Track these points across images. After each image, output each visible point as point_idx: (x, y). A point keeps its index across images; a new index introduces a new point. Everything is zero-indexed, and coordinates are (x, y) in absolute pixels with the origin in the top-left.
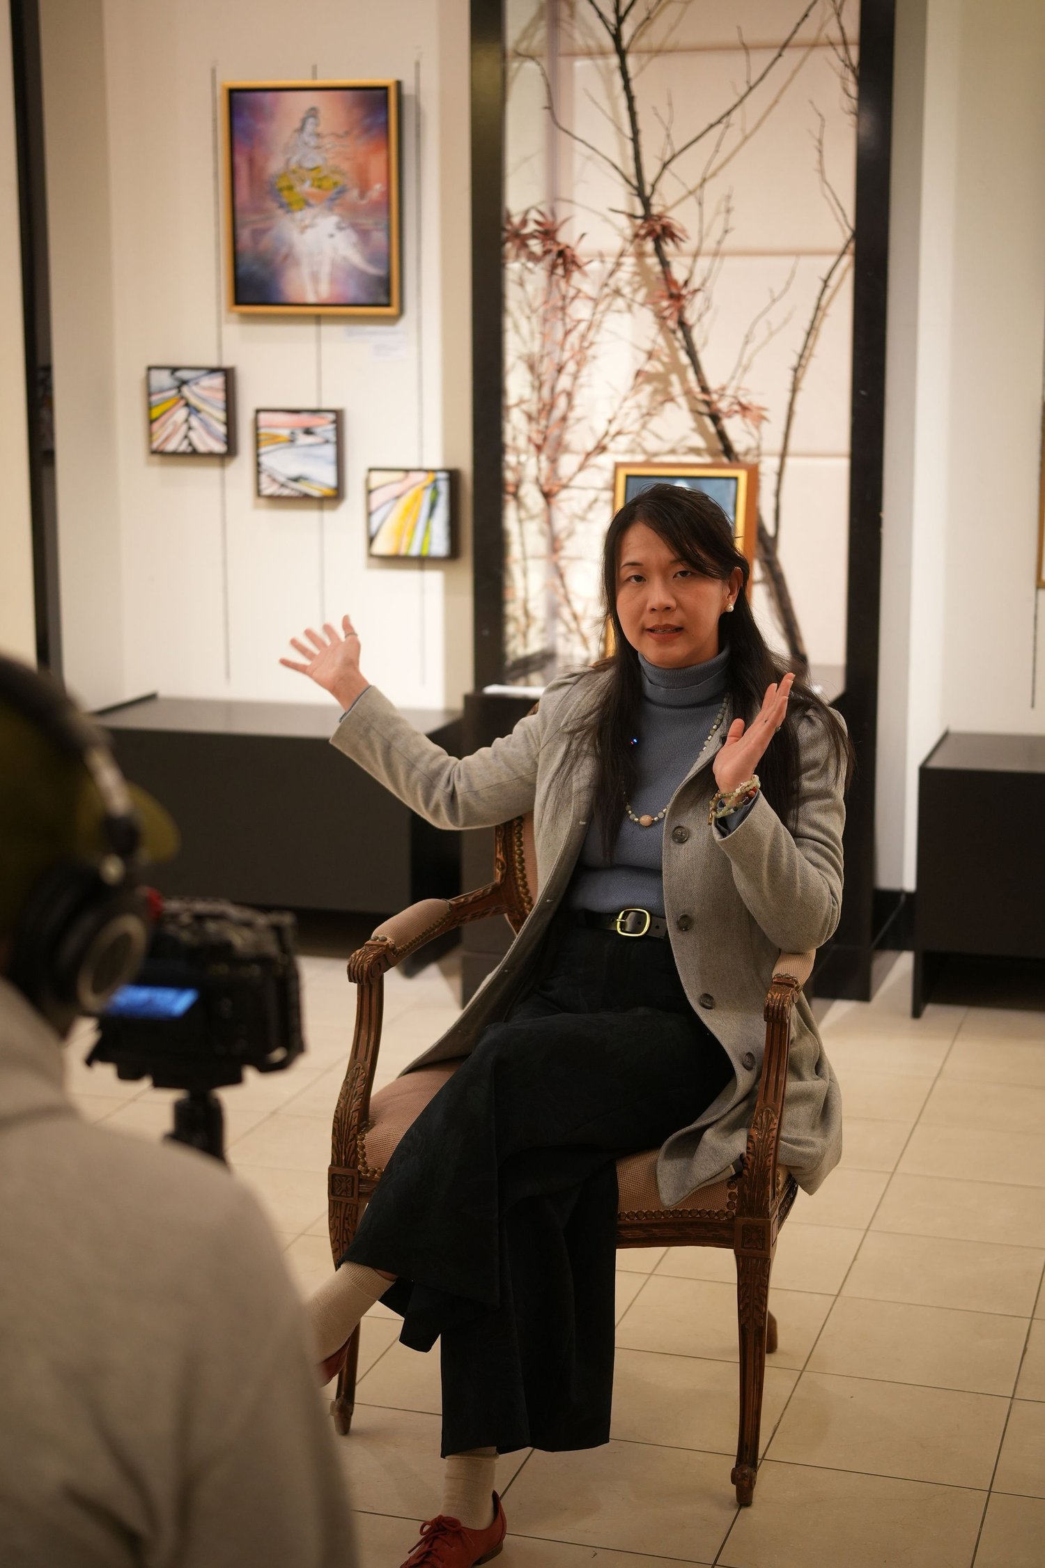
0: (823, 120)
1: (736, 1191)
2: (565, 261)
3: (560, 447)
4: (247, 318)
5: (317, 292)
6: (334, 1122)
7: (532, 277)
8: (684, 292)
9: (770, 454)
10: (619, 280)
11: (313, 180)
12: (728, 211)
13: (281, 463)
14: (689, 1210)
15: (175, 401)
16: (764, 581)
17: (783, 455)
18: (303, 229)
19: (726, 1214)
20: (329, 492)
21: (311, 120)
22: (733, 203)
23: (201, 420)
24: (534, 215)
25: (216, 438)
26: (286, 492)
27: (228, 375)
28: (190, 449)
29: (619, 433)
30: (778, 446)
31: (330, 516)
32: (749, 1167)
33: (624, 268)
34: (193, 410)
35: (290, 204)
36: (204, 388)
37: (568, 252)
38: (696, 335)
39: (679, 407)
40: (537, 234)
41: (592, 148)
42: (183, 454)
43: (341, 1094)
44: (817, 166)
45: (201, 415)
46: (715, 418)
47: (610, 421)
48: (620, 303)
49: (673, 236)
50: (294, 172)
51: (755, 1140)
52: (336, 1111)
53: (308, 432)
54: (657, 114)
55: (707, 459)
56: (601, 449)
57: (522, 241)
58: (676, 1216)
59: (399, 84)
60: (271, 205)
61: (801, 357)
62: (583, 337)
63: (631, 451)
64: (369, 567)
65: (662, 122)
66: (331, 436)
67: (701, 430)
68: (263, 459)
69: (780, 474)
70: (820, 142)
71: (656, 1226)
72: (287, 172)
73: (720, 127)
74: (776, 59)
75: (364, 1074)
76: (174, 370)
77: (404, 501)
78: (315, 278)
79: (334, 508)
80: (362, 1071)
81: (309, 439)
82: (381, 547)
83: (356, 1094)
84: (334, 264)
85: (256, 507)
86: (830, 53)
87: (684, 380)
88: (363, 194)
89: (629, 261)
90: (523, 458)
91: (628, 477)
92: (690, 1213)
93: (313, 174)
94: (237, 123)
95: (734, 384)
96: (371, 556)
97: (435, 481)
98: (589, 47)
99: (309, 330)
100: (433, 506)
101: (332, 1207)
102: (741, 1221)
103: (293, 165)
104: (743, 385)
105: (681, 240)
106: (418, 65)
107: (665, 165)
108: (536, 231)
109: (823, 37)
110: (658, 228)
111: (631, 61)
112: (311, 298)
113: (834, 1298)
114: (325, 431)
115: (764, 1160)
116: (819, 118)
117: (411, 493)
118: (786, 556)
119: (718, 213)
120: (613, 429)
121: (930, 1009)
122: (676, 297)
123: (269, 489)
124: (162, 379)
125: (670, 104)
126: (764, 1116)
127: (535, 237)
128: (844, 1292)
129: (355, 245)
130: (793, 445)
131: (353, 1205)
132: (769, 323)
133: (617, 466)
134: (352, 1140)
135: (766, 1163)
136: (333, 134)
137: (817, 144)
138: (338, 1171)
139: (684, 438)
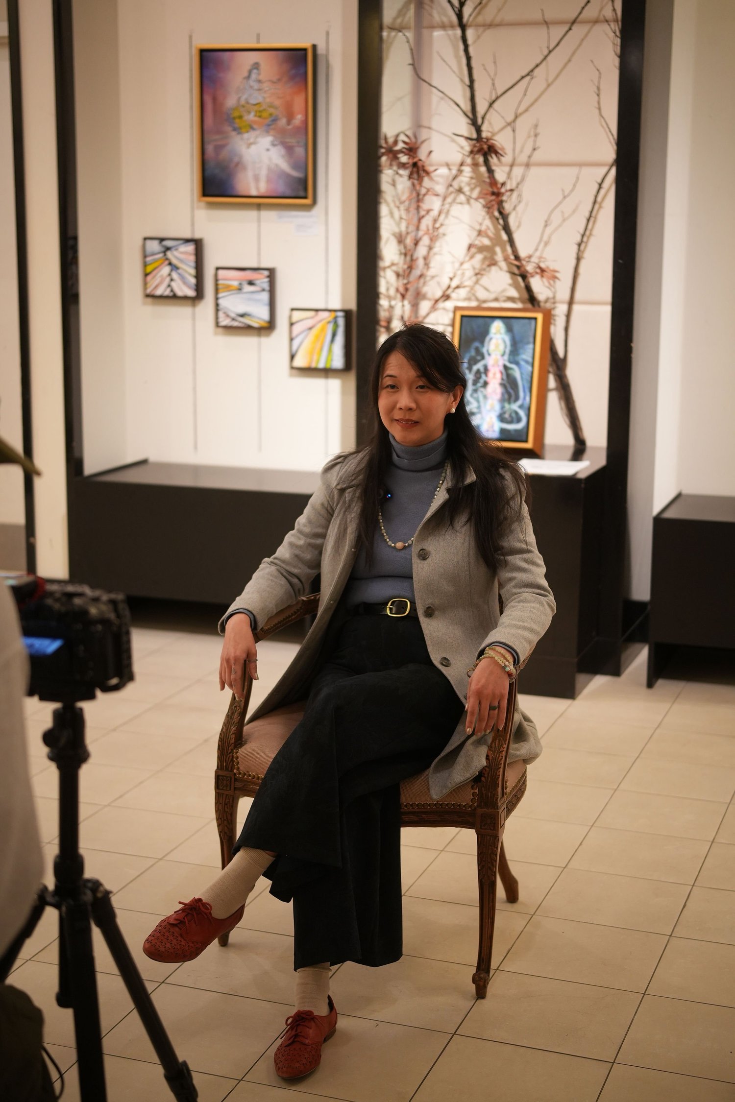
0: (600, 73)
1: (477, 791)
2: (418, 171)
3: (419, 296)
4: (211, 205)
5: (258, 189)
6: (219, 741)
7: (401, 179)
8: (503, 190)
9: (562, 302)
10: (462, 181)
11: (256, 112)
12: (536, 135)
13: (233, 304)
14: (446, 803)
15: (162, 261)
16: (556, 389)
17: (571, 303)
18: (249, 145)
19: (470, 807)
20: (264, 324)
21: (255, 71)
22: (539, 130)
23: (179, 274)
24: (402, 137)
25: (189, 286)
26: (235, 324)
27: (198, 244)
28: (171, 294)
29: (458, 287)
30: (566, 296)
31: (266, 341)
32: (486, 776)
33: (464, 174)
34: (174, 267)
35: (240, 128)
36: (182, 253)
37: (420, 164)
38: (512, 221)
39: (501, 269)
40: (404, 150)
41: (442, 92)
42: (167, 297)
43: (224, 723)
44: (596, 105)
45: (180, 271)
46: (524, 276)
47: (451, 279)
48: (462, 198)
49: (496, 153)
50: (243, 106)
51: (491, 758)
52: (221, 734)
53: (251, 283)
54: (485, 69)
55: (519, 305)
56: (446, 297)
57: (393, 154)
58: (438, 807)
59: (314, 47)
60: (228, 129)
61: (583, 236)
62: (435, 221)
63: (468, 299)
64: (291, 375)
65: (489, 75)
66: (266, 286)
67: (515, 285)
68: (221, 301)
69: (568, 316)
70: (598, 89)
71: (425, 813)
72: (238, 106)
73: (528, 78)
74: (567, 32)
75: (240, 710)
76: (162, 240)
77: (315, 331)
78: (257, 178)
79: (268, 335)
80: (238, 708)
81: (252, 288)
82: (299, 362)
83: (233, 723)
84: (269, 169)
85: (216, 334)
86: (606, 27)
87: (504, 250)
88: (289, 122)
89: (467, 170)
90: (393, 303)
91: (462, 317)
92: (447, 805)
93: (256, 108)
94: (206, 73)
95: (538, 254)
96: (292, 368)
97: (336, 318)
98: (443, 22)
99: (253, 214)
100: (334, 335)
101: (217, 798)
102: (480, 811)
103: (243, 102)
104: (544, 256)
105: (502, 155)
106: (328, 34)
107: (491, 105)
108: (404, 148)
109: (602, 18)
110: (485, 147)
111: (470, 33)
112: (254, 192)
113: (562, 869)
114: (262, 283)
115: (495, 771)
116: (598, 72)
117: (319, 326)
118: (572, 373)
119: (529, 137)
120: (454, 284)
121: (660, 683)
122: (498, 194)
123: (224, 322)
124: (153, 246)
125: (495, 63)
126: (497, 743)
127: (402, 152)
128: (569, 866)
129: (283, 156)
130: (578, 296)
131: (231, 795)
132: (563, 212)
133: (456, 309)
134: (230, 753)
135: (496, 773)
136: (270, 81)
137: (596, 90)
138: (221, 773)
139: (504, 291)
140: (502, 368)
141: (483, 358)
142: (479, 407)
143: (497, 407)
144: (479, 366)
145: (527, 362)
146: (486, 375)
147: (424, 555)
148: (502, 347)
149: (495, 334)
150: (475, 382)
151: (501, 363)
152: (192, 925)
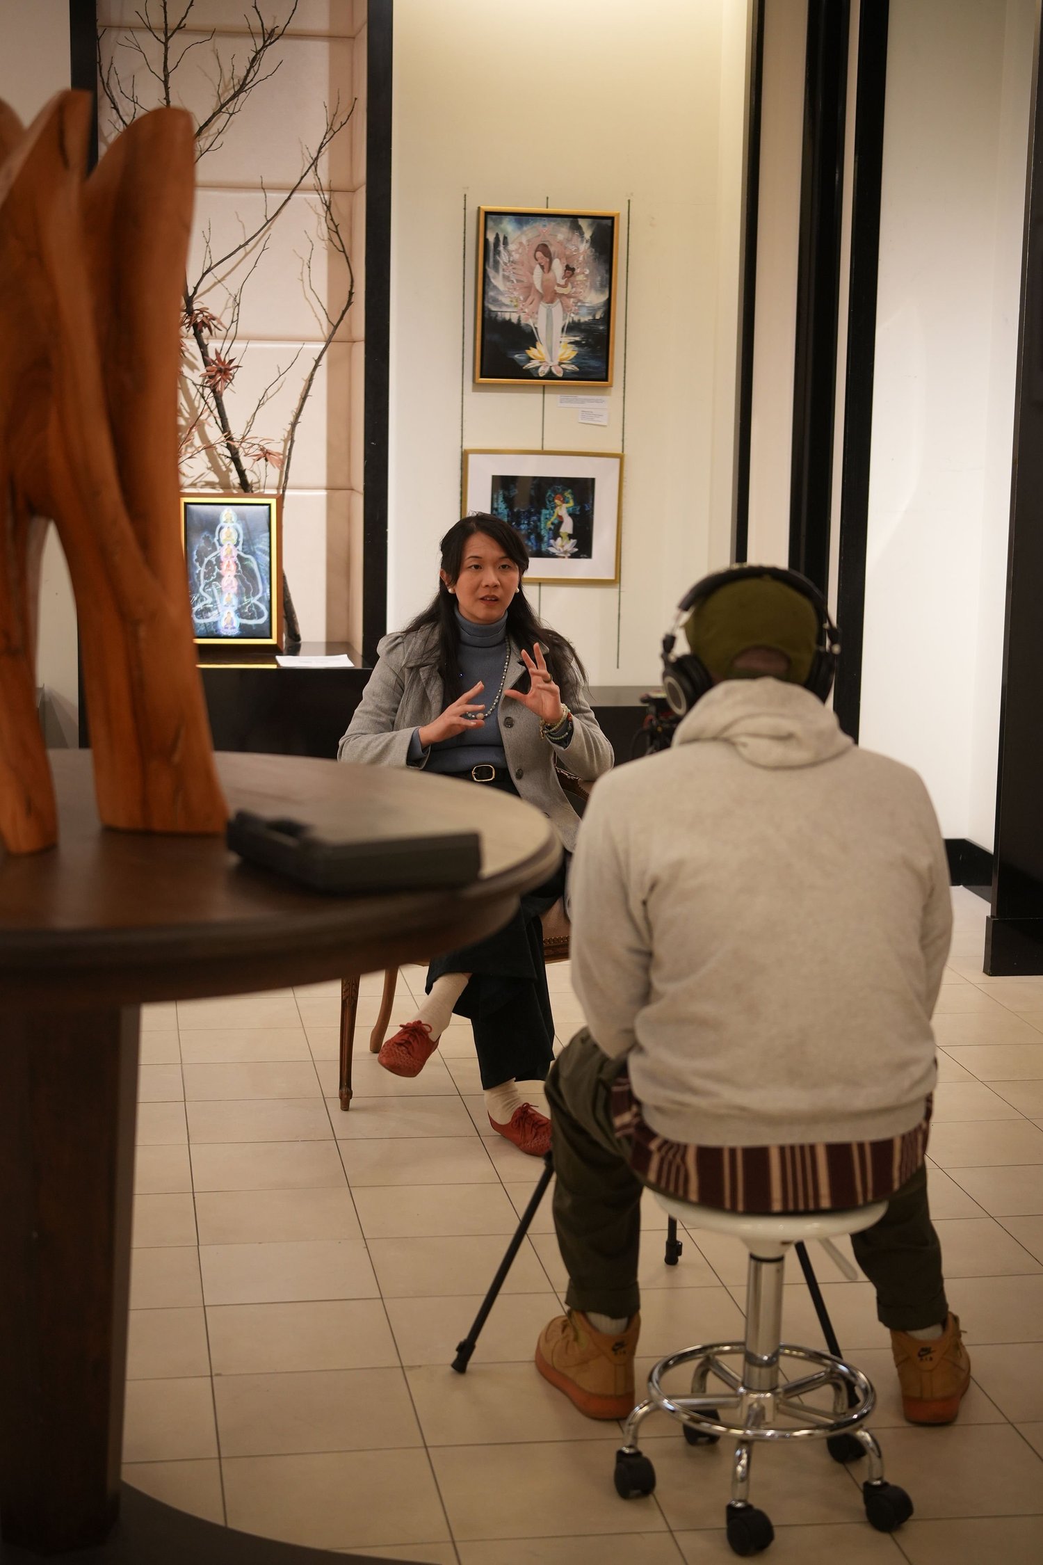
46: (237, 459)
49: (209, 326)
61: (297, 416)
67: (217, 468)
74: (287, 201)
91: (186, 504)
107: (207, 272)
110: (198, 319)
122: (225, 372)
140: (236, 559)
141: (215, 549)
142: (214, 602)
143: (235, 602)
144: (211, 557)
145: (263, 552)
146: (220, 569)
147: (509, 723)
148: (234, 537)
149: (225, 522)
150: (207, 576)
151: (235, 554)
152: (415, 1044)
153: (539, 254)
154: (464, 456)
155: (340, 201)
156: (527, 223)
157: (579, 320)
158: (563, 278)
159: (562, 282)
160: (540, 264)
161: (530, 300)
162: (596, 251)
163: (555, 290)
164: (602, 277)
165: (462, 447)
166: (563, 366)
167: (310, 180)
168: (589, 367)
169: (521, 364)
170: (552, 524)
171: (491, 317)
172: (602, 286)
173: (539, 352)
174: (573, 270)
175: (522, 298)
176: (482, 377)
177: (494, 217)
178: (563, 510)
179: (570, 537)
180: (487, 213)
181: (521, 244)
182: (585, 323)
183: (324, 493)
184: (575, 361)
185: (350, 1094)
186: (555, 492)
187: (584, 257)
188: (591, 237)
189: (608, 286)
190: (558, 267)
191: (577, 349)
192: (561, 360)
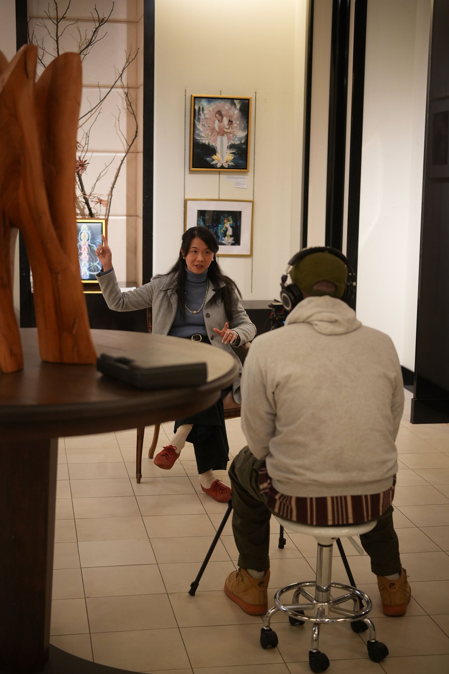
44: (118, 127)
46: (87, 204)
74: (109, 92)
86: (119, 90)
122: (82, 166)
140: (87, 246)
141: (78, 242)
143: (87, 265)
146: (81, 250)
147: (208, 316)
148: (87, 237)
149: (83, 230)
151: (87, 244)
152: (170, 455)
153: (217, 115)
154: (185, 202)
155: (132, 92)
156: (212, 101)
157: (235, 143)
158: (228, 125)
159: (227, 127)
160: (218, 119)
161: (213, 134)
162: (242, 114)
163: (224, 131)
164: (245, 125)
165: (184, 198)
166: (228, 163)
167: (119, 83)
168: (239, 163)
169: (210, 162)
170: (223, 231)
171: (197, 142)
172: (244, 129)
173: (218, 157)
174: (232, 122)
175: (210, 134)
176: (193, 167)
177: (198, 99)
178: (228, 225)
179: (231, 236)
180: (195, 98)
181: (209, 110)
182: (237, 145)
183: (125, 218)
184: (233, 161)
185: (141, 476)
186: (224, 217)
187: (237, 116)
188: (240, 108)
189: (247, 128)
190: (225, 121)
191: (234, 155)
192: (227, 160)
